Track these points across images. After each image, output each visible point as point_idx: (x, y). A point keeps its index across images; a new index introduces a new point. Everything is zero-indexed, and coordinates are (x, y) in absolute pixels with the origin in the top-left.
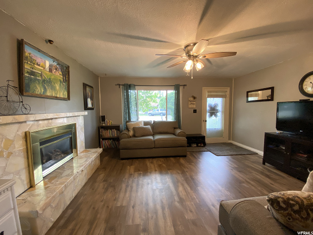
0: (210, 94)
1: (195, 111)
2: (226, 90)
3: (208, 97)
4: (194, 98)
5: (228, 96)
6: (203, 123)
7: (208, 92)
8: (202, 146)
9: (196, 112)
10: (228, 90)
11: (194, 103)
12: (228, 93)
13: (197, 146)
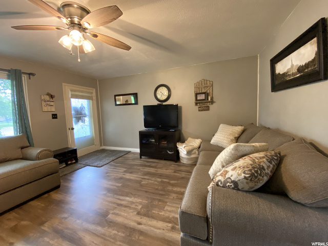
0: (73, 93)
1: (55, 116)
2: (91, 91)
3: (72, 97)
4: (52, 97)
5: (94, 98)
6: (69, 132)
7: (72, 91)
8: (74, 163)
9: (56, 118)
10: (94, 91)
11: (52, 103)
12: (94, 94)
13: (67, 165)
